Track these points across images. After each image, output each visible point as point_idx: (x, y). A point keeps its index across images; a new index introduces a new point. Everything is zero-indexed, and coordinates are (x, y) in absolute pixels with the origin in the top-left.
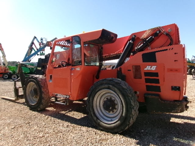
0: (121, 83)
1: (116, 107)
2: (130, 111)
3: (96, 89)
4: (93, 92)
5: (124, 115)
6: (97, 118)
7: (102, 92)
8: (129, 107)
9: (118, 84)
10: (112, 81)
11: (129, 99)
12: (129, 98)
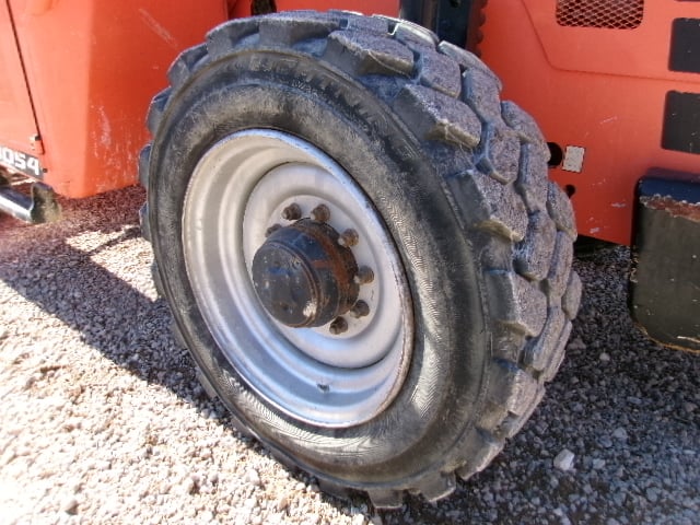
0: (412, 73)
1: (367, 292)
2: (489, 386)
3: (190, 124)
4: (168, 152)
5: (421, 397)
6: (223, 361)
7: (236, 151)
8: (479, 342)
9: (384, 85)
10: (317, 46)
11: (487, 267)
12: (497, 252)
